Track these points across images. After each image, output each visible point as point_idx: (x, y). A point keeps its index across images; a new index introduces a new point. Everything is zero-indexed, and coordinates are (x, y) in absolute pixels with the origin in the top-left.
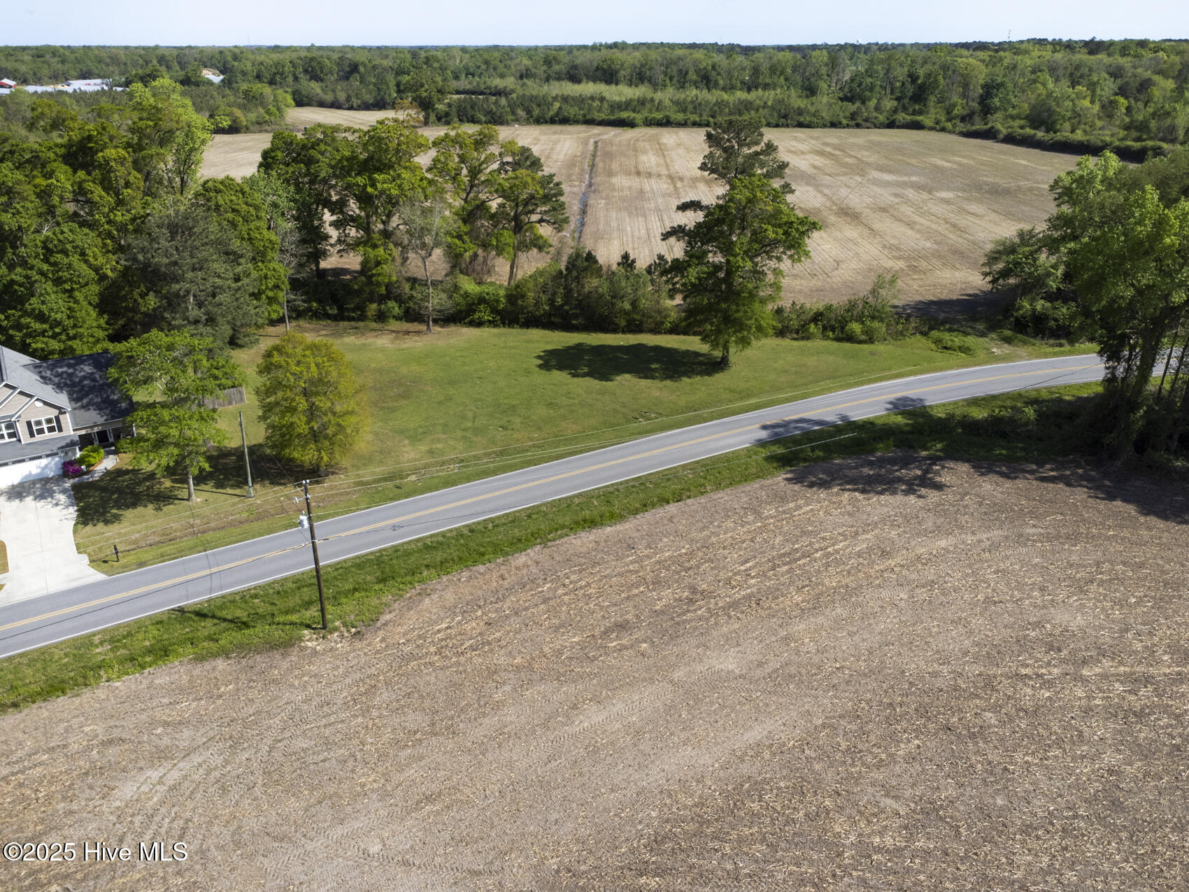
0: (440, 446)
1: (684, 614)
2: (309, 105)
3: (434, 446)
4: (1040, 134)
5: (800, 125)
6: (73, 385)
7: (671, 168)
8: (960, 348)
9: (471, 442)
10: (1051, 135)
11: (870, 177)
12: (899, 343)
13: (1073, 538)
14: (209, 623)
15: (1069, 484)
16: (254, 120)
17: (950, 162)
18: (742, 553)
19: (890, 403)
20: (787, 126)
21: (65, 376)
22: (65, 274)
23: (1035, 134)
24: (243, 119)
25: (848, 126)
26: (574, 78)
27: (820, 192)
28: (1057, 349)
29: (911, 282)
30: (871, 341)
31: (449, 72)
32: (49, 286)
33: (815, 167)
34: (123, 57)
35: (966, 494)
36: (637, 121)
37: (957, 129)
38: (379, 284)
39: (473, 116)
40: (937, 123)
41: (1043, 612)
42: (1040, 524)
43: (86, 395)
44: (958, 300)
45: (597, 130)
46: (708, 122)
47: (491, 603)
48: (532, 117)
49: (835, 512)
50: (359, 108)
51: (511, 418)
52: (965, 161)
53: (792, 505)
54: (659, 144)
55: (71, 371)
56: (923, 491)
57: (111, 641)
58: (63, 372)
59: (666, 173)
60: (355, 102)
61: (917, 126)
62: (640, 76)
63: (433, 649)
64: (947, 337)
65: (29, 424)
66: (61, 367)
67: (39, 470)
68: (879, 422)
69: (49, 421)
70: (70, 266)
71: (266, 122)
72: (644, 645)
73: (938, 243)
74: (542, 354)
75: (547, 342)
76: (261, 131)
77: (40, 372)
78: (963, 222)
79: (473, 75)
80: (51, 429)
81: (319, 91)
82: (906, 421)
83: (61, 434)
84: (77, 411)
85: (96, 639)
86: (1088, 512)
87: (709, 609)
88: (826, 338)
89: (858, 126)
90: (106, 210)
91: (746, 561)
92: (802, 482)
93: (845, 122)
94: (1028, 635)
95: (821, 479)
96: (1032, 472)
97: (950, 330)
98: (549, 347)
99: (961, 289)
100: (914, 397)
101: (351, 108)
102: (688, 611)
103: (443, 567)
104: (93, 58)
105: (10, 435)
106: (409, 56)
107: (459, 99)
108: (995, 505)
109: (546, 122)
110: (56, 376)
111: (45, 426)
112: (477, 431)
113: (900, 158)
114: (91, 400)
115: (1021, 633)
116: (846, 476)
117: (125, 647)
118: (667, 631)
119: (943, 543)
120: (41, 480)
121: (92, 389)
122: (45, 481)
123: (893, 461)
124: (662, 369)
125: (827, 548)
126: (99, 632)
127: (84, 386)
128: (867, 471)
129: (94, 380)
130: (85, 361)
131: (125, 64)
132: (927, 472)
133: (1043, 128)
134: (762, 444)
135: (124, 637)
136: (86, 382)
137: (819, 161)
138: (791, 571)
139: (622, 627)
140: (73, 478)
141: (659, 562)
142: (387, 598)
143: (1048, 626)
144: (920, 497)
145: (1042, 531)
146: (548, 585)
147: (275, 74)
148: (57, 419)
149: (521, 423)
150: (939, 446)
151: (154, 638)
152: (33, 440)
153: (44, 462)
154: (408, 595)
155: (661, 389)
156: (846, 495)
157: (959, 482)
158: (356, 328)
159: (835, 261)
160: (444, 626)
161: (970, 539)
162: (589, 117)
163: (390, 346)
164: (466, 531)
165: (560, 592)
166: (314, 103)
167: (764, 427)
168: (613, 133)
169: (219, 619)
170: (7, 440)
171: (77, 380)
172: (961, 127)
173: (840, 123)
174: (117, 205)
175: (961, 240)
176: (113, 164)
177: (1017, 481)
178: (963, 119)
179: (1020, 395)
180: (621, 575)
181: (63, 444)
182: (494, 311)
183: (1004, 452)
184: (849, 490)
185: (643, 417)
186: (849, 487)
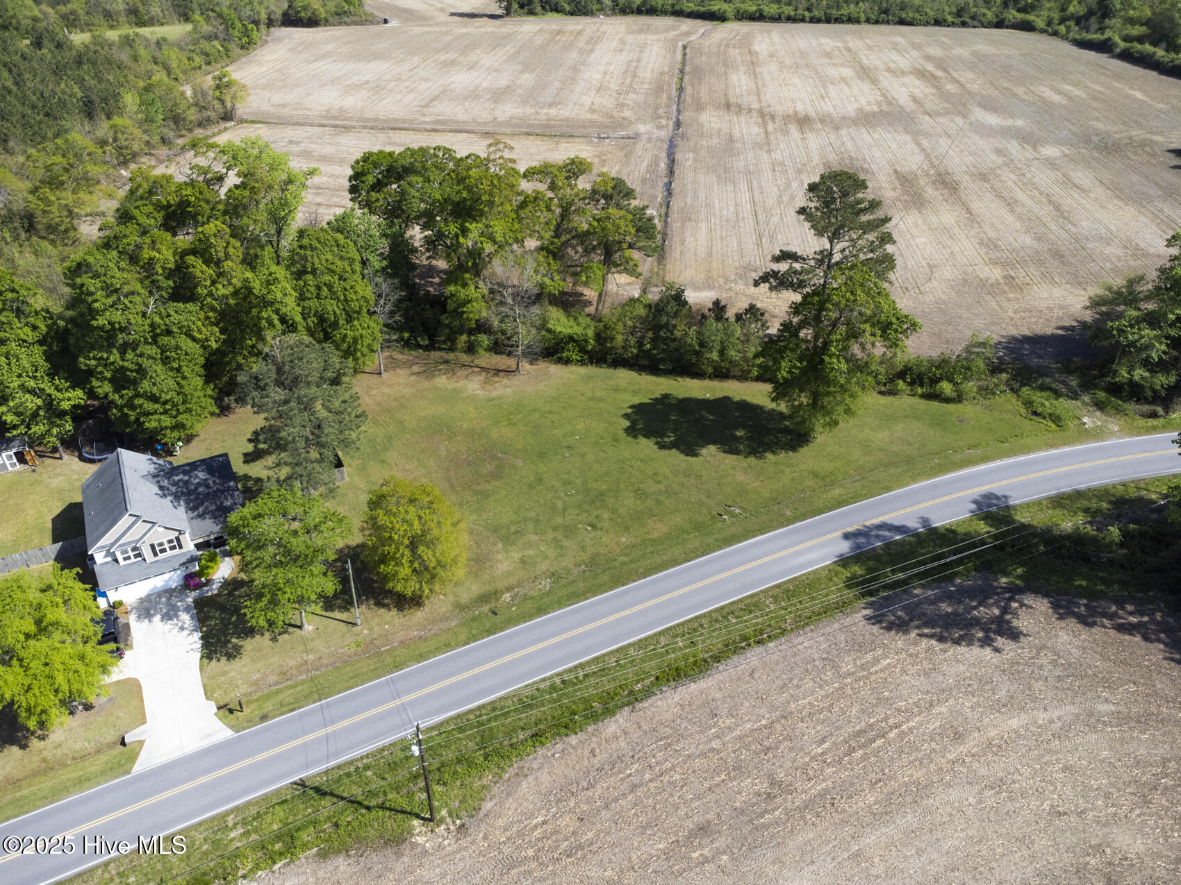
0: (531, 552)
1: (761, 815)
3: (526, 553)
4: (1160, 53)
5: (902, 22)
6: (189, 493)
7: (762, 97)
8: (1050, 415)
9: (561, 547)
10: (1173, 55)
11: (973, 119)
12: (988, 402)
13: (1143, 721)
14: (327, 802)
15: (1146, 638)
16: (333, 9)
17: (1058, 92)
18: (819, 728)
19: (975, 502)
20: (888, 23)
21: (181, 484)
22: (173, 354)
23: (1154, 53)
24: (322, 9)
25: (953, 24)
27: (918, 144)
28: (1151, 422)
29: (1006, 304)
30: (960, 400)
32: (159, 368)
33: (915, 100)
35: (1043, 647)
37: (1071, 35)
38: (469, 319)
40: (1049, 24)
41: (1105, 830)
42: (1112, 698)
43: (202, 503)
44: (1052, 334)
45: (686, 25)
46: (804, 16)
47: (584, 789)
48: (617, 5)
49: (912, 670)
51: (600, 512)
52: (1077, 93)
53: (869, 657)
54: (750, 53)
55: (186, 478)
56: (1000, 641)
57: (244, 822)
58: (179, 481)
59: (755, 105)
61: (1027, 27)
63: (530, 853)
64: (1038, 397)
65: (152, 546)
66: (177, 475)
67: (163, 583)
68: (961, 530)
69: (170, 541)
70: (177, 348)
71: (345, 12)
72: (725, 857)
73: (1039, 239)
74: (629, 411)
75: (635, 392)
76: (340, 24)
77: (158, 482)
78: (1069, 200)
80: (173, 548)
82: (988, 529)
83: (182, 551)
84: (194, 521)
85: (230, 821)
86: (1161, 682)
87: (786, 809)
88: (914, 394)
89: (964, 24)
90: (208, 283)
91: (823, 741)
92: (880, 622)
93: (950, 19)
94: (1088, 863)
95: (899, 618)
96: (1112, 617)
97: (1042, 388)
98: (637, 400)
99: (1058, 318)
100: (999, 494)
102: (766, 811)
105: (136, 556)
108: (1070, 665)
109: (633, 12)
110: (173, 485)
111: (167, 546)
112: (569, 530)
113: (1006, 85)
114: (206, 508)
115: (1081, 860)
116: (924, 614)
117: (256, 830)
118: (746, 839)
119: (1015, 723)
120: (166, 591)
121: (207, 496)
122: (169, 592)
123: (970, 593)
124: (749, 439)
125: (901, 726)
126: (232, 811)
127: (200, 493)
128: (946, 608)
129: (208, 487)
130: (198, 466)
132: (1005, 610)
133: (1164, 45)
134: (844, 561)
135: (254, 819)
136: (200, 489)
137: (920, 88)
138: (865, 758)
139: (703, 829)
140: (194, 590)
141: (740, 738)
142: (488, 778)
143: (1108, 851)
144: (997, 650)
145: (1113, 708)
146: (636, 766)
148: (178, 539)
149: (611, 519)
150: (1020, 571)
151: (281, 821)
152: (157, 558)
153: (167, 576)
154: (507, 775)
155: (745, 471)
156: (925, 643)
157: (1036, 629)
158: (446, 362)
159: (929, 265)
160: (540, 819)
161: (1042, 717)
162: (677, 7)
163: (480, 392)
164: (557, 681)
165: (647, 776)
167: (847, 536)
168: (702, 30)
169: (337, 797)
170: (133, 560)
171: (193, 487)
172: (1076, 33)
173: (945, 21)
174: (218, 277)
175: (1064, 235)
176: (212, 240)
177: (1094, 630)
178: (1078, 21)
179: (1106, 491)
180: (703, 754)
181: (184, 560)
182: (582, 350)
183: (1084, 583)
184: (927, 636)
185: (727, 513)
186: (926, 631)
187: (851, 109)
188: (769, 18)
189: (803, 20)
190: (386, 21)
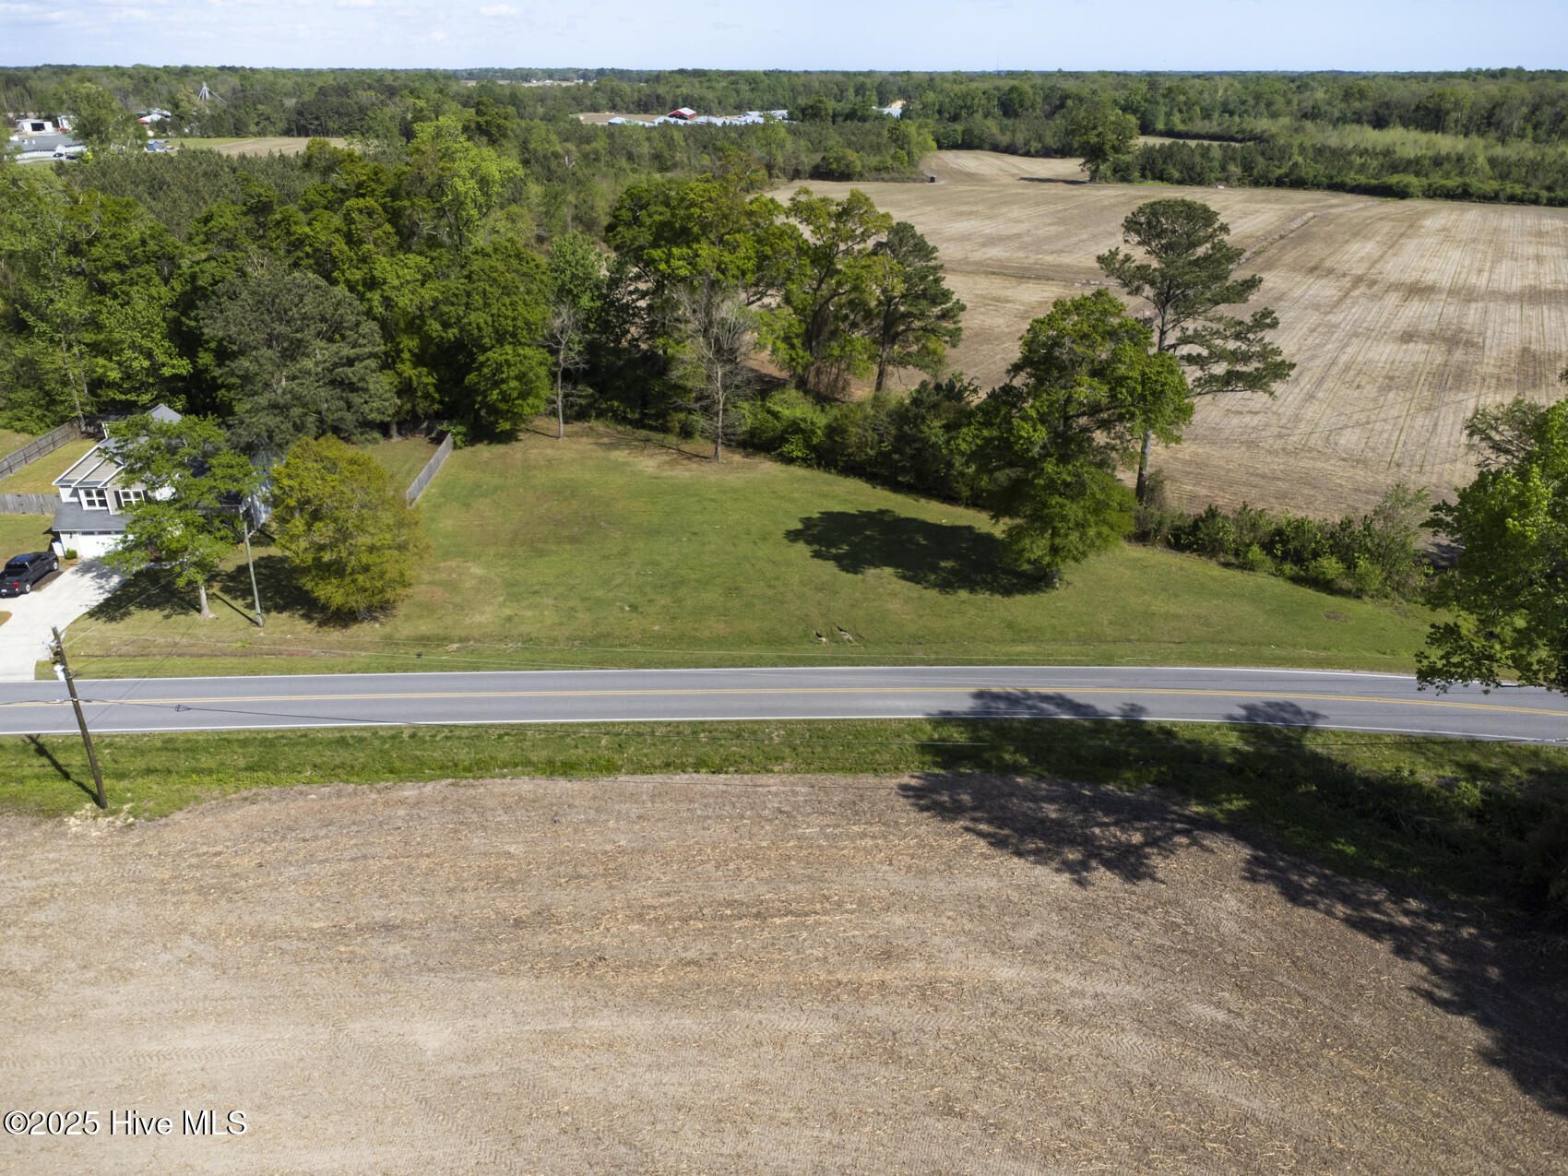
0: (529, 613)
2: (979, 147)
3: (522, 613)
7: (1379, 265)
9: (571, 617)
13: (1266, 1053)
14: (36, 762)
15: (1401, 951)
16: (872, 167)
19: (1250, 707)
24: (858, 163)
26: (1379, 123)
30: (1358, 595)
31: (1198, 109)
34: (816, 85)
35: (1173, 903)
36: (1412, 190)
39: (1162, 172)
42: (1234, 1004)
46: (1538, 197)
50: (1037, 154)
51: (659, 597)
53: (855, 829)
59: (1358, 272)
60: (1035, 146)
62: (1488, 121)
65: (117, 494)
69: (137, 494)
76: (877, 180)
79: (1231, 114)
81: (995, 130)
82: (1239, 744)
86: (1368, 1016)
88: (1279, 573)
92: (920, 797)
95: (956, 801)
96: (1361, 906)
101: (1027, 154)
103: (328, 772)
104: (787, 86)
105: (101, 503)
106: (1144, 87)
107: (1162, 145)
108: (1199, 939)
109: (1269, 184)
111: (133, 499)
112: (600, 605)
116: (1004, 809)
119: (1006, 974)
123: (1114, 806)
124: (949, 571)
128: (1051, 811)
131: (817, 93)
132: (1154, 842)
134: (943, 719)
144: (1081, 882)
147: (961, 108)
148: (146, 493)
150: (1239, 804)
152: (121, 511)
155: (909, 600)
156: (964, 839)
162: (1337, 180)
166: (987, 146)
167: (981, 695)
168: (1361, 205)
170: (97, 507)
182: (808, 446)
183: (1351, 850)
184: (981, 834)
185: (831, 636)
186: (983, 827)
187: (1516, 285)
188: (1478, 197)
189: (1535, 201)
190: (932, 180)
